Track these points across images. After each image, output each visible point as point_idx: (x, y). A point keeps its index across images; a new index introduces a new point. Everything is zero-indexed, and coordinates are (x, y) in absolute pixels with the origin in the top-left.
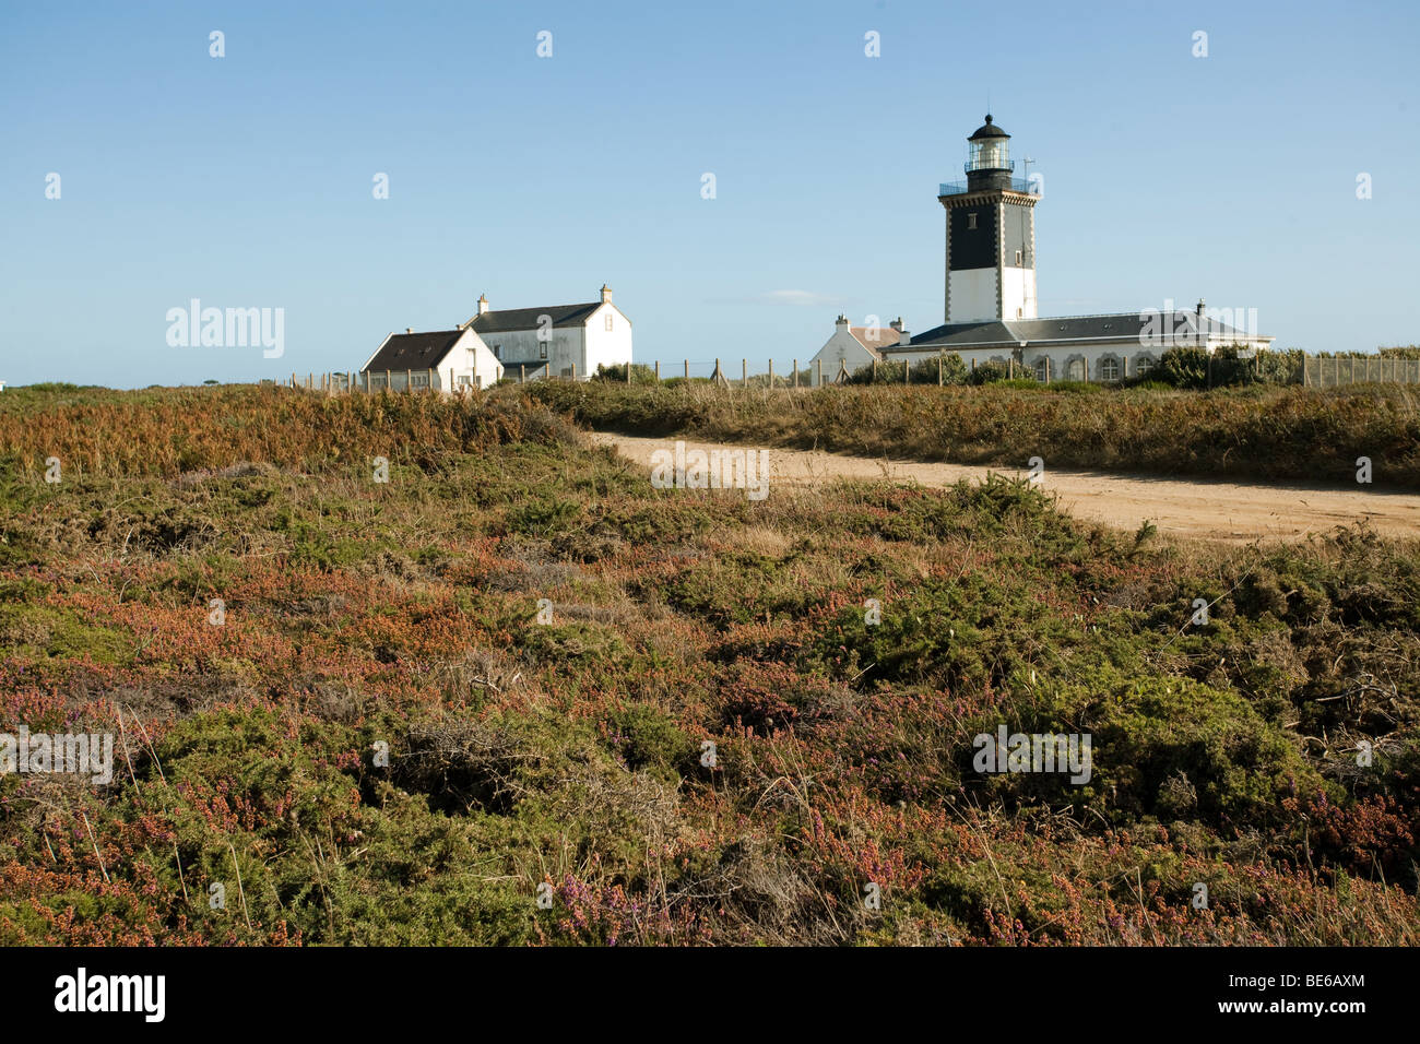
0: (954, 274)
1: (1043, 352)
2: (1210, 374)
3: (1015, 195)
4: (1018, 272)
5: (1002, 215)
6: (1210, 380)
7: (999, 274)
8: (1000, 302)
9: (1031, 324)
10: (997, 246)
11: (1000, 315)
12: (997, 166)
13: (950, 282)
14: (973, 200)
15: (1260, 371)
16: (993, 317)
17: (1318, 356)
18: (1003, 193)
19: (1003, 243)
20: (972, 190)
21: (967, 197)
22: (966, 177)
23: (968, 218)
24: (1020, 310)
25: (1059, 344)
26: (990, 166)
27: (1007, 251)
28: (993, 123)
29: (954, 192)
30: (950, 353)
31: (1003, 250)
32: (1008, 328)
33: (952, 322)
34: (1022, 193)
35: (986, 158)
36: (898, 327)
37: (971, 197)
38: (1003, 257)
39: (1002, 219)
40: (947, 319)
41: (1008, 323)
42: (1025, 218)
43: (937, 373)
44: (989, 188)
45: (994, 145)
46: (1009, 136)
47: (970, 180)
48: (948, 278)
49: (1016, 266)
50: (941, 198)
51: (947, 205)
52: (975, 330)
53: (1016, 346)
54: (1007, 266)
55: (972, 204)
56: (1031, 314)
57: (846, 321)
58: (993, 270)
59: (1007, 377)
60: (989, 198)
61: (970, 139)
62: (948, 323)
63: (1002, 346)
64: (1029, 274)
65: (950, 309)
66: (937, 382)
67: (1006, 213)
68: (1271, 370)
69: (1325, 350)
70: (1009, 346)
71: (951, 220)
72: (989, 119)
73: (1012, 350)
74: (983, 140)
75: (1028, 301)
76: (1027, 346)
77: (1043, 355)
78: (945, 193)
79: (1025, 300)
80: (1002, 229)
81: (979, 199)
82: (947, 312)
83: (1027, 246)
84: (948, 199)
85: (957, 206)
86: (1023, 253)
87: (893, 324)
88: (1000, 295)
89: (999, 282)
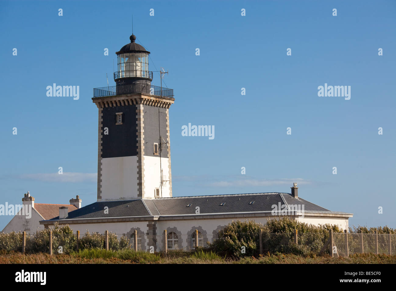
0: (105, 160)
1: (172, 225)
2: (261, 245)
3: (153, 99)
4: (156, 160)
5: (142, 114)
6: (261, 250)
7: (140, 161)
8: (140, 184)
9: (166, 201)
10: (137, 139)
11: (140, 194)
12: (139, 75)
13: (102, 167)
14: (119, 101)
15: (299, 243)
16: (135, 196)
17: (359, 232)
18: (143, 97)
19: (143, 136)
20: (119, 94)
21: (114, 99)
22: (115, 83)
23: (116, 115)
24: (158, 190)
25: (184, 219)
26: (132, 75)
27: (146, 143)
28: (136, 42)
29: (105, 95)
30: (62, 226)
31: (143, 142)
32: (145, 204)
33: (103, 200)
34: (159, 98)
35: (130, 69)
36: (75, 203)
37: (118, 99)
38: (143, 147)
39: (142, 117)
40: (99, 197)
41: (146, 201)
42: (162, 118)
43: (48, 243)
44: (132, 92)
45: (137, 58)
46: (149, 53)
47: (118, 85)
48: (100, 164)
49: (154, 155)
50: (94, 99)
51: (99, 105)
52: (121, 206)
53: (151, 220)
54: (146, 154)
55: (118, 105)
56: (166, 193)
57: (31, 198)
58: (135, 158)
59: (105, 246)
60: (131, 100)
61: (118, 53)
62: (100, 201)
63: (139, 220)
64: (166, 161)
65: (101, 189)
66: (48, 251)
67: (145, 112)
68: (309, 242)
69: (362, 226)
70: (145, 220)
71: (102, 117)
72: (132, 38)
73: (147, 223)
74: (128, 54)
75: (164, 183)
76: (158, 220)
77: (172, 227)
78: (98, 96)
79: (162, 183)
80: (142, 125)
81: (123, 101)
82: (99, 191)
83: (163, 140)
84: (100, 101)
85: (106, 106)
86: (160, 144)
87: (72, 201)
88: (140, 178)
89: (140, 168)
